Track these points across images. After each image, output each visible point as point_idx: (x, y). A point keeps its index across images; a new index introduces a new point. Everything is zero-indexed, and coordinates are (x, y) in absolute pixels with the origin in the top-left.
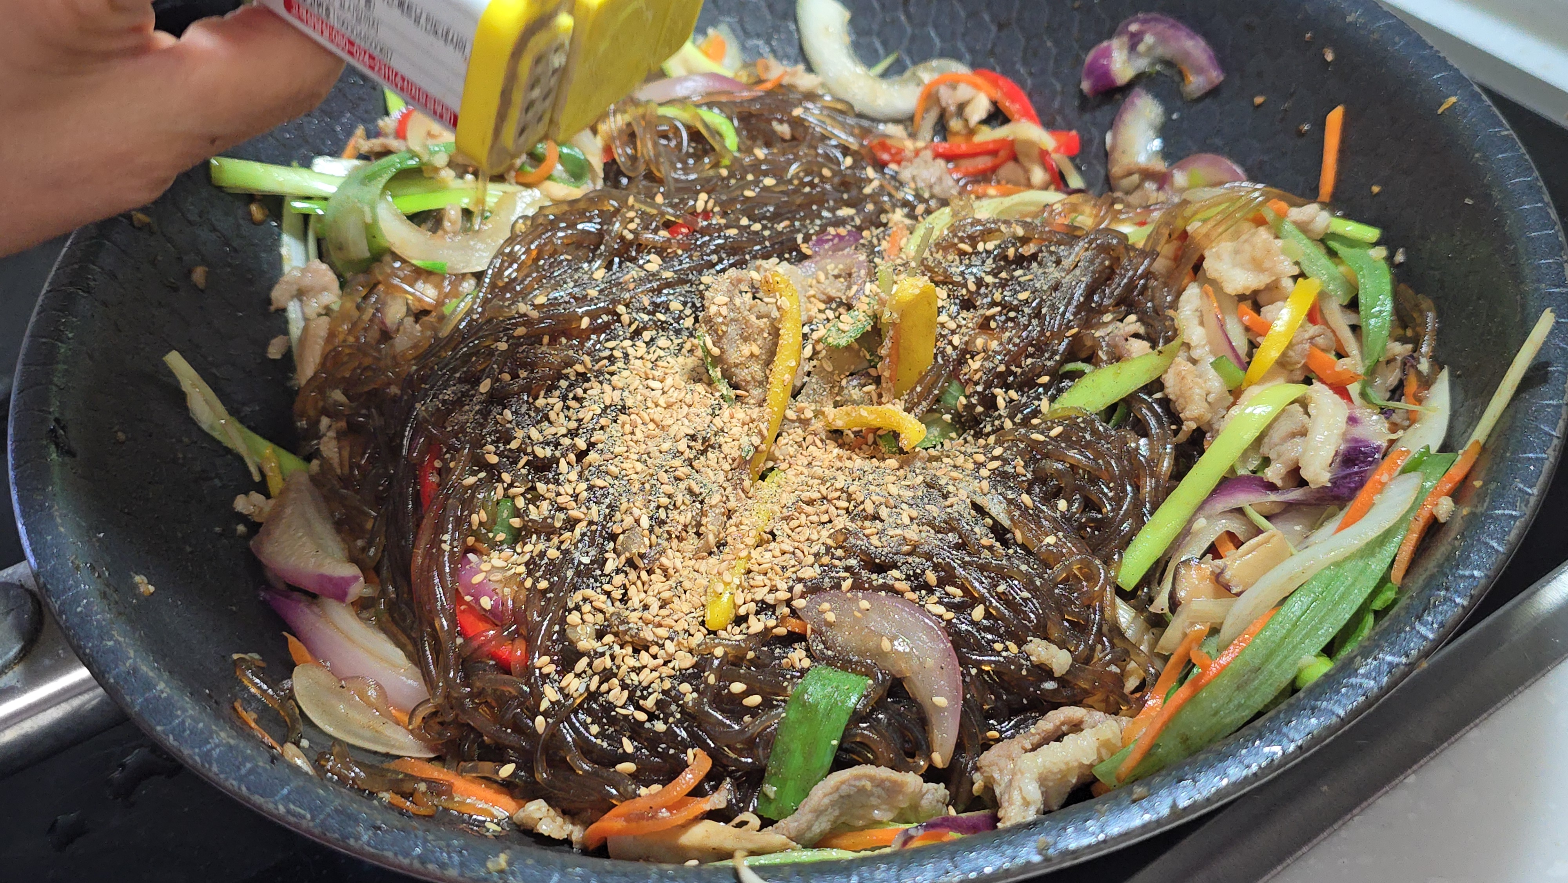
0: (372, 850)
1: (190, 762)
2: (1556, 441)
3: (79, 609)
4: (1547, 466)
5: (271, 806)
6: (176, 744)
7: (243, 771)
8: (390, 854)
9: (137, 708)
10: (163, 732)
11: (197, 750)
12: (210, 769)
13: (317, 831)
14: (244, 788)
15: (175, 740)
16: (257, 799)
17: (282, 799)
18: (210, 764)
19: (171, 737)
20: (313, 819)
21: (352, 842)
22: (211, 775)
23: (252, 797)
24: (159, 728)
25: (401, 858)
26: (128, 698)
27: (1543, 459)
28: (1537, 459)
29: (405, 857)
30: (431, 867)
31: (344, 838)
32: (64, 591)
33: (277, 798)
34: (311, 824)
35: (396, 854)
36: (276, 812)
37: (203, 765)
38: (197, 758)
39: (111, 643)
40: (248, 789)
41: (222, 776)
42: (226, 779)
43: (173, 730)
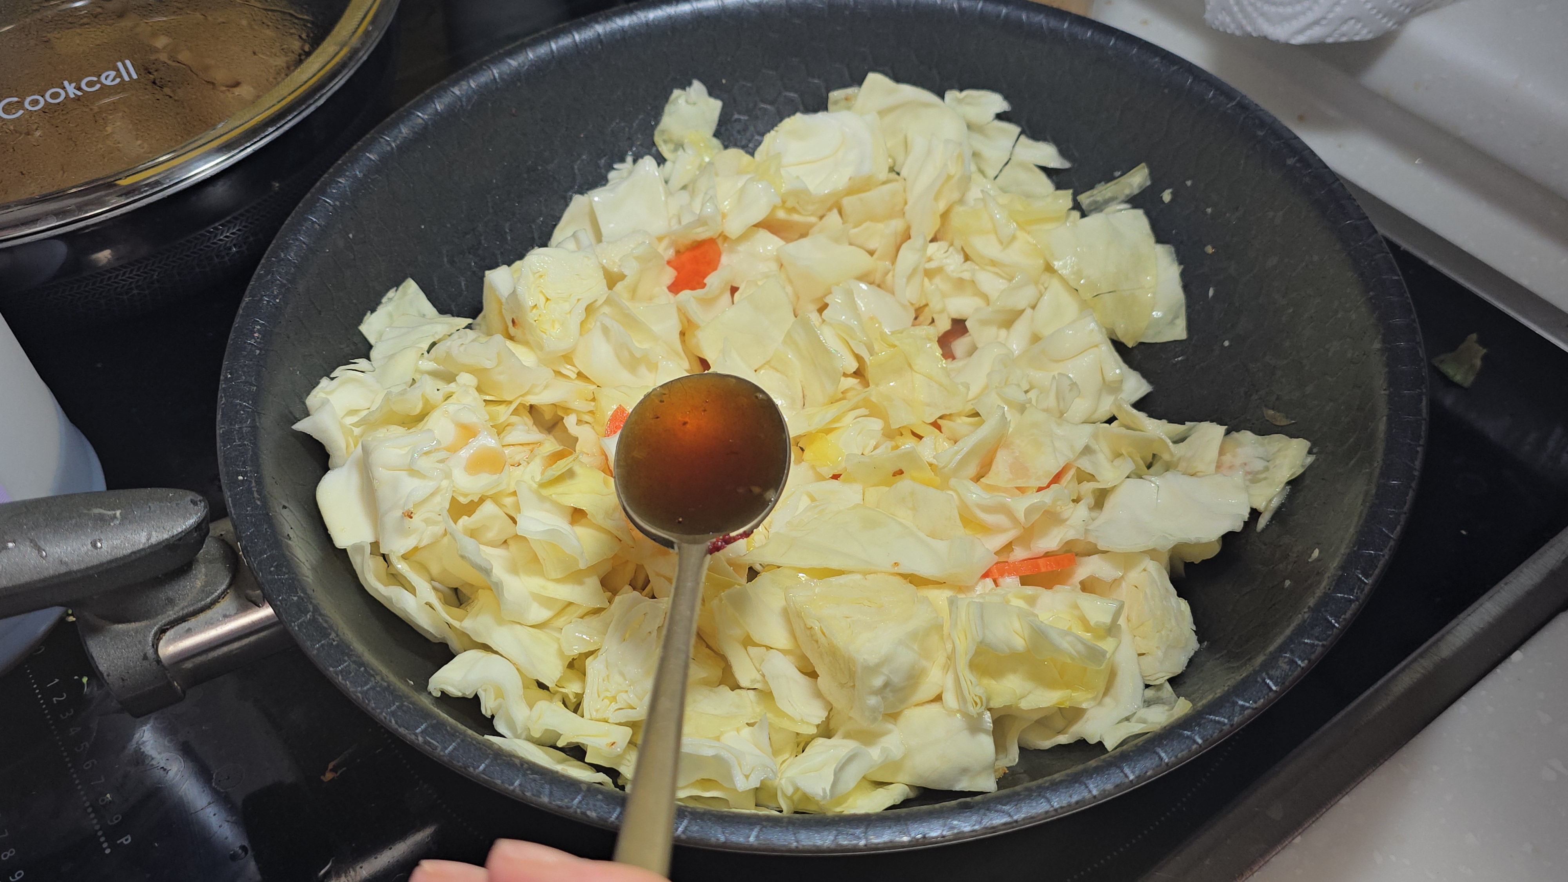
1: (354, 697)
2: (1392, 543)
3: (272, 569)
4: (1382, 562)
5: (413, 737)
6: (343, 682)
7: (393, 708)
8: (499, 782)
9: (315, 652)
10: (334, 673)
11: (359, 689)
12: (368, 704)
13: (445, 759)
14: (393, 722)
15: (343, 679)
16: (402, 730)
17: (422, 732)
18: (369, 701)
19: (340, 677)
20: (442, 750)
21: (471, 769)
22: (369, 709)
23: (400, 730)
24: (331, 669)
26: (309, 643)
27: (1380, 556)
28: (1376, 556)
29: (509, 785)
30: (528, 794)
31: (466, 767)
32: (261, 554)
33: (419, 730)
34: (442, 753)
35: (502, 783)
36: (417, 742)
37: (364, 702)
38: (359, 695)
39: (295, 598)
40: (396, 723)
41: (378, 711)
42: (381, 713)
43: (341, 671)
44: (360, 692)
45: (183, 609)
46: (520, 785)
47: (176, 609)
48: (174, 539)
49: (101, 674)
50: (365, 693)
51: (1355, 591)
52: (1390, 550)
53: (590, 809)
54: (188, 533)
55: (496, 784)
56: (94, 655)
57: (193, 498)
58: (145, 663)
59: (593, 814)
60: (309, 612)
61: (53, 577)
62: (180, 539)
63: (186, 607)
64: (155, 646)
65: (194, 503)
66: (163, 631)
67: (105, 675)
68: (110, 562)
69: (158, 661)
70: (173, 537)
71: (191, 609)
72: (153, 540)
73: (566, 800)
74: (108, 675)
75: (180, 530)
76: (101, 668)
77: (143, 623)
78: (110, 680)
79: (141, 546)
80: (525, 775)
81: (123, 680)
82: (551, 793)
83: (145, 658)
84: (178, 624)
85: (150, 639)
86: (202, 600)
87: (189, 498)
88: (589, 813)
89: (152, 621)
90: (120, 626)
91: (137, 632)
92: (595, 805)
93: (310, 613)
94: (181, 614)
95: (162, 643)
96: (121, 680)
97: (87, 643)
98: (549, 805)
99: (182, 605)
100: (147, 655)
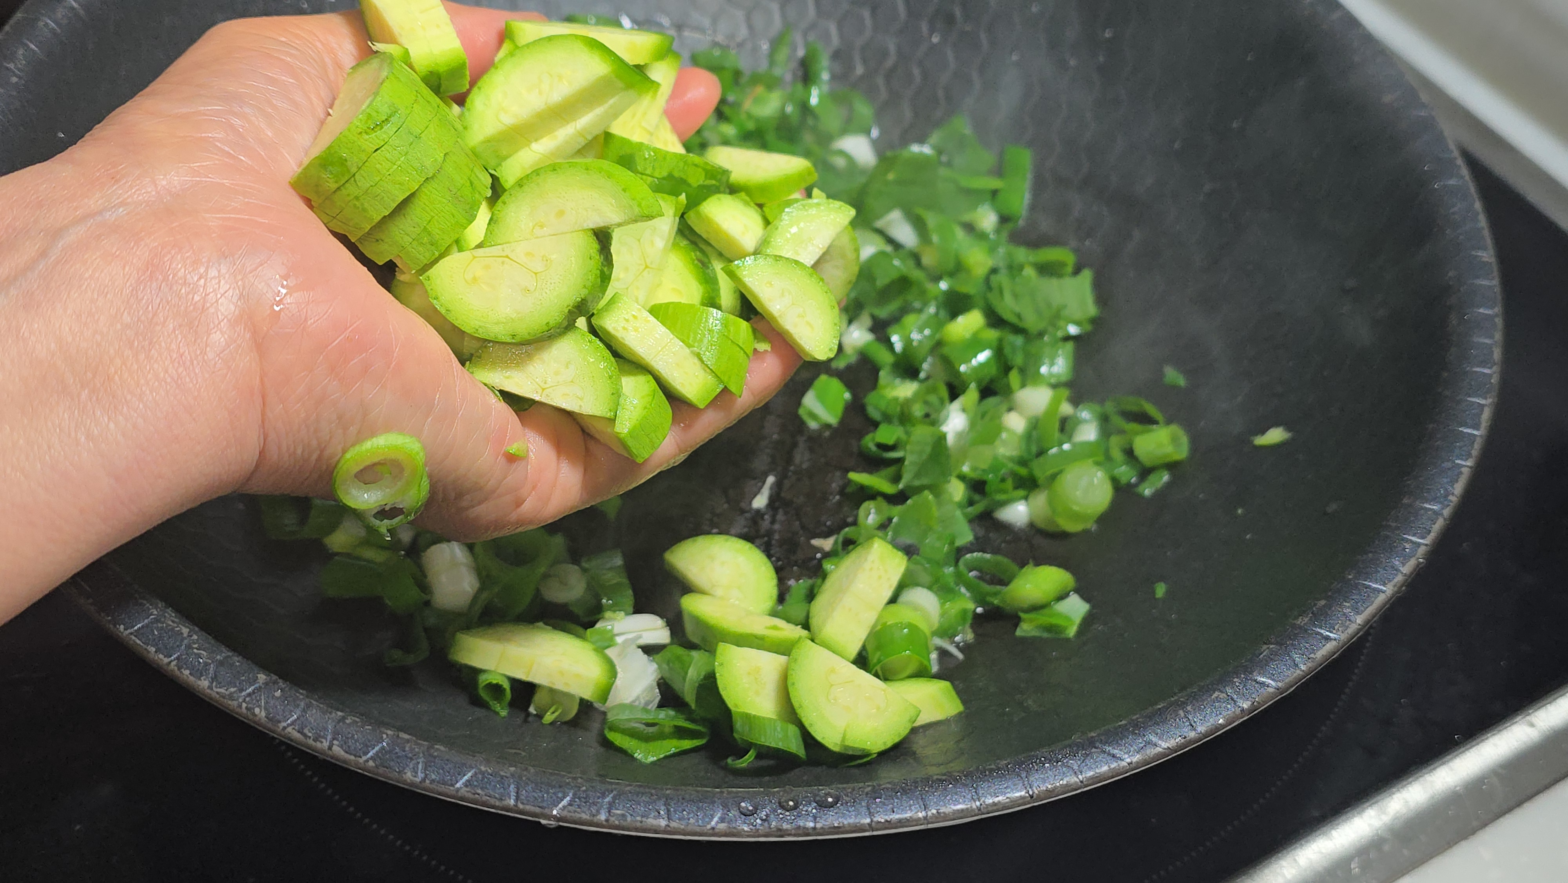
2: (1399, 578)
4: (1381, 599)
27: (1380, 591)
28: (1375, 589)
30: (185, 672)
46: (178, 658)
51: (1336, 627)
52: (1395, 586)
53: (260, 706)
55: (147, 652)
59: (260, 713)
73: (232, 690)
88: (257, 710)
92: (267, 703)
98: (209, 691)
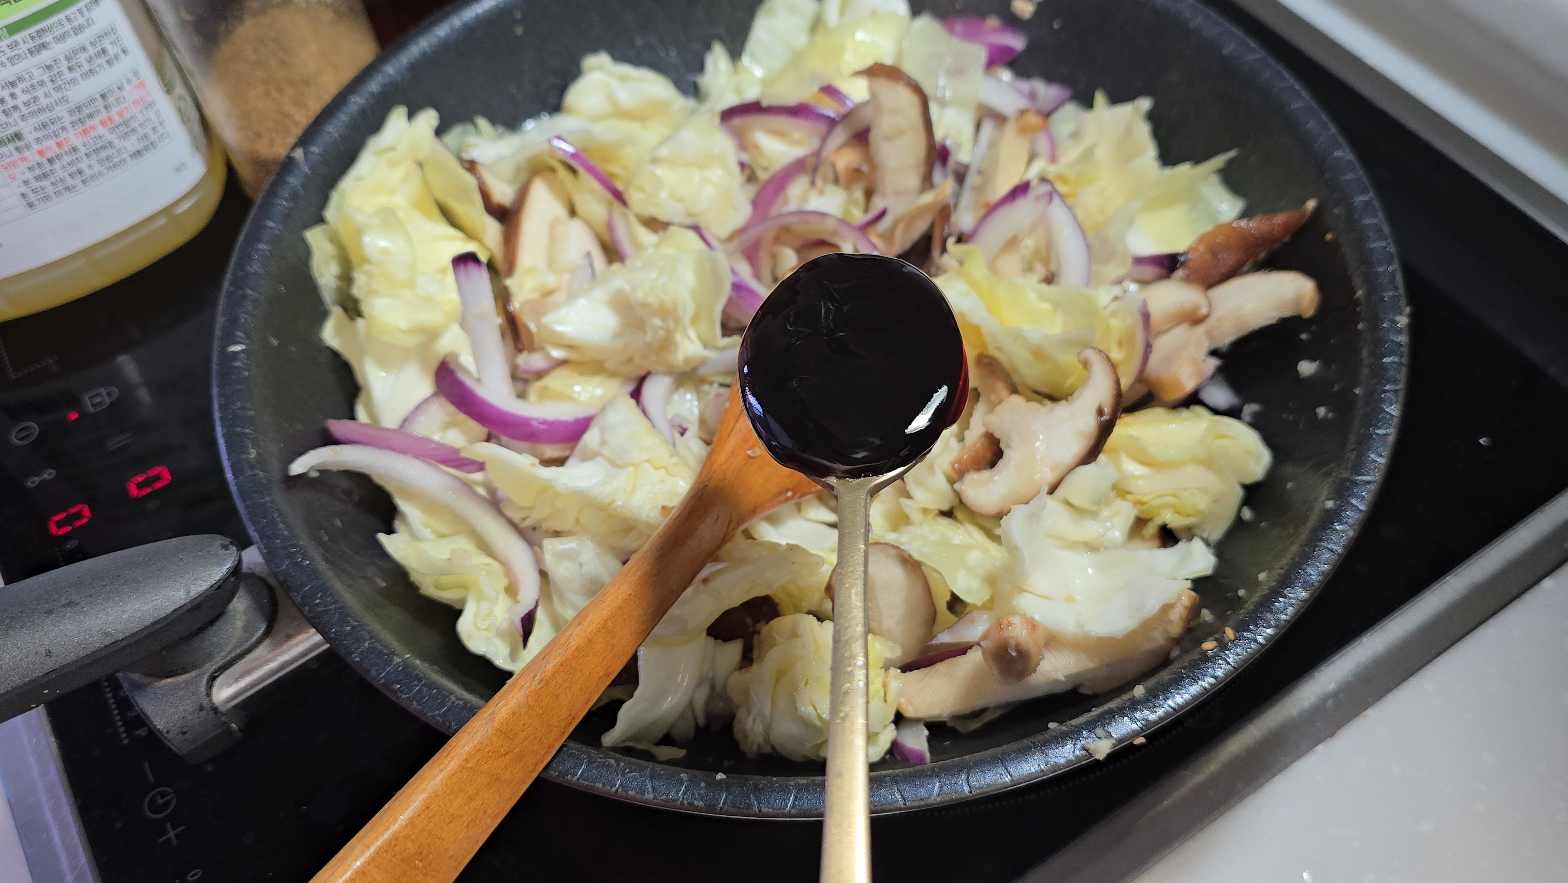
0: (586, 783)
8: (599, 785)
9: (382, 681)
10: (408, 698)
11: (437, 712)
15: (417, 705)
18: (450, 723)
19: (414, 704)
21: (569, 777)
24: (403, 696)
25: (609, 788)
29: (611, 787)
30: (631, 793)
31: (563, 775)
32: (303, 585)
35: (604, 786)
38: (438, 718)
39: (349, 628)
43: (414, 698)
44: (438, 715)
45: (230, 653)
47: (223, 653)
48: (214, 588)
49: (158, 730)
50: (444, 715)
53: (696, 799)
54: (225, 580)
55: (598, 788)
56: (149, 714)
57: (223, 542)
58: (203, 713)
59: (698, 804)
60: (366, 640)
61: (100, 650)
62: (219, 588)
63: (233, 649)
64: (209, 695)
65: (225, 547)
66: (213, 678)
67: (164, 731)
68: (154, 624)
69: (215, 709)
70: (212, 586)
71: (239, 651)
72: (193, 594)
74: (168, 732)
75: (217, 578)
76: (158, 727)
77: (193, 674)
78: (170, 736)
79: (183, 602)
80: (623, 774)
81: (184, 733)
82: (654, 789)
83: (201, 708)
84: (227, 669)
85: (203, 689)
86: (247, 640)
87: (220, 542)
89: (202, 670)
90: (169, 680)
91: (187, 683)
93: (368, 642)
94: (229, 658)
95: (215, 690)
96: (180, 734)
97: (139, 702)
99: (228, 649)
100: (205, 705)
